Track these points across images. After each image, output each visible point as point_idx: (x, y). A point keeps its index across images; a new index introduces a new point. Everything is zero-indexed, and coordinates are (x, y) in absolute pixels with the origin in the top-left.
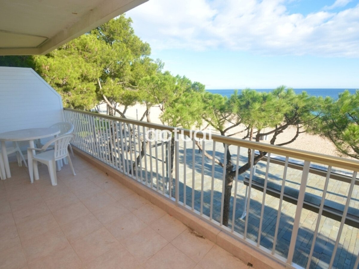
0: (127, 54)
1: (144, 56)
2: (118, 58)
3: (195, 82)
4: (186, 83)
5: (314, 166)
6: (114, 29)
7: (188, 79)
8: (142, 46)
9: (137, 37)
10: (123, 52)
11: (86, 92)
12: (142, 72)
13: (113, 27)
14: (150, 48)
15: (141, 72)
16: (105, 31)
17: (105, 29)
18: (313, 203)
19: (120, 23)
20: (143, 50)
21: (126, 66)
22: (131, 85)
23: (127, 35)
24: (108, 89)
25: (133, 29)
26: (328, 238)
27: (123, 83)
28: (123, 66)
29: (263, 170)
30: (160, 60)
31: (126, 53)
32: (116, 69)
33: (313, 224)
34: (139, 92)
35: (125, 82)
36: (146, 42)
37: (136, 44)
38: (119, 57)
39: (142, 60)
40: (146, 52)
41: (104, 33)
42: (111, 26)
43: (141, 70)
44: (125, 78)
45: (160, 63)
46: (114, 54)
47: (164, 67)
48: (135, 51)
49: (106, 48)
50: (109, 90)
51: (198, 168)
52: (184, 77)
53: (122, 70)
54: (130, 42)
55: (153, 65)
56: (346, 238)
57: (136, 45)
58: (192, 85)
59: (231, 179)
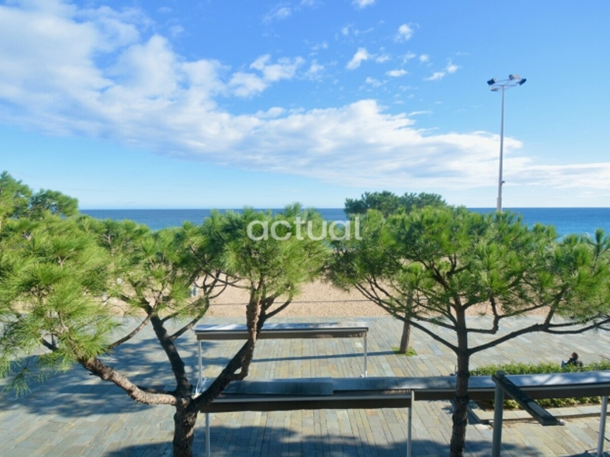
4: (14, 194)
5: (292, 326)
7: (19, 183)
18: (324, 394)
26: (341, 437)
29: (209, 355)
33: (314, 423)
52: (5, 177)
56: (358, 423)
58: (33, 199)
59: (190, 420)
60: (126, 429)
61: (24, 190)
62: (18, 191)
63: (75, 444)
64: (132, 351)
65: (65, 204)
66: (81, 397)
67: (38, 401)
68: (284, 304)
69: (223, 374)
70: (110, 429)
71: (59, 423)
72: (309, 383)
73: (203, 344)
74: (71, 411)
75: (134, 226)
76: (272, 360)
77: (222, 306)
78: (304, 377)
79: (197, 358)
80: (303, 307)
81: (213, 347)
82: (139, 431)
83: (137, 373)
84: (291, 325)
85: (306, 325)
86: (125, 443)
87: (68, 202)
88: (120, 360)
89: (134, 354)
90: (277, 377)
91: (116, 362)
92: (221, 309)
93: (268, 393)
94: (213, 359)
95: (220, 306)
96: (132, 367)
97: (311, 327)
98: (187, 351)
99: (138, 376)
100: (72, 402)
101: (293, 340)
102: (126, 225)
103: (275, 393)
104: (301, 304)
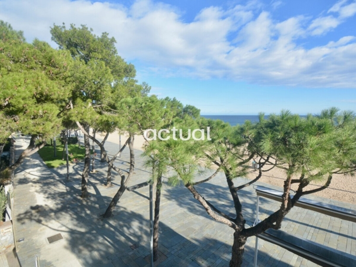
0: (106, 73)
1: (128, 78)
2: (94, 77)
3: (187, 105)
4: (177, 107)
6: (94, 48)
7: (179, 102)
8: (125, 67)
9: (120, 57)
10: (101, 71)
11: (42, 116)
12: (124, 94)
13: (93, 46)
14: (135, 70)
15: (122, 94)
16: (84, 50)
17: (84, 47)
19: (102, 42)
20: (127, 71)
21: (104, 87)
22: (109, 108)
23: (109, 55)
24: (76, 112)
25: (115, 49)
27: (101, 107)
28: (100, 86)
29: (264, 207)
30: (147, 83)
31: (104, 72)
32: (92, 90)
34: (119, 117)
35: (103, 105)
36: (130, 63)
37: (120, 64)
38: (95, 75)
39: (125, 81)
40: (130, 74)
41: (83, 52)
42: (91, 44)
43: (122, 91)
44: (104, 101)
45: (146, 87)
46: (90, 72)
47: (151, 91)
48: (118, 73)
49: (79, 65)
50: (78, 113)
51: (189, 206)
52: (174, 100)
53: (99, 91)
54: (112, 63)
55: (137, 86)
57: (119, 66)
58: (183, 109)
59: (243, 240)
60: (214, 229)
61: (180, 105)
62: (178, 106)
63: (192, 227)
64: (222, 191)
65: (195, 112)
66: (197, 206)
67: (181, 201)
68: (320, 187)
69: (265, 221)
70: (208, 226)
71: (187, 214)
72: (339, 255)
73: (260, 199)
74: (192, 210)
75: (221, 122)
76: (312, 226)
77: (277, 179)
78: (338, 249)
79: (256, 206)
80: (348, 195)
81: (268, 203)
82: (221, 233)
83: (223, 203)
84: (331, 206)
85: (346, 209)
86: (213, 237)
87: (196, 111)
88: (216, 193)
89: (223, 192)
90: (313, 240)
91: (214, 194)
92: (277, 181)
93: (301, 247)
94: (267, 210)
95: (276, 179)
96: (221, 199)
97: (350, 212)
98: (251, 200)
99: (223, 205)
100: (193, 206)
101: (333, 218)
102: (217, 122)
103: (307, 250)
104: (346, 192)
